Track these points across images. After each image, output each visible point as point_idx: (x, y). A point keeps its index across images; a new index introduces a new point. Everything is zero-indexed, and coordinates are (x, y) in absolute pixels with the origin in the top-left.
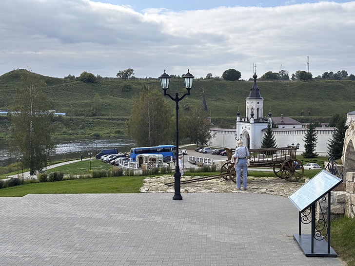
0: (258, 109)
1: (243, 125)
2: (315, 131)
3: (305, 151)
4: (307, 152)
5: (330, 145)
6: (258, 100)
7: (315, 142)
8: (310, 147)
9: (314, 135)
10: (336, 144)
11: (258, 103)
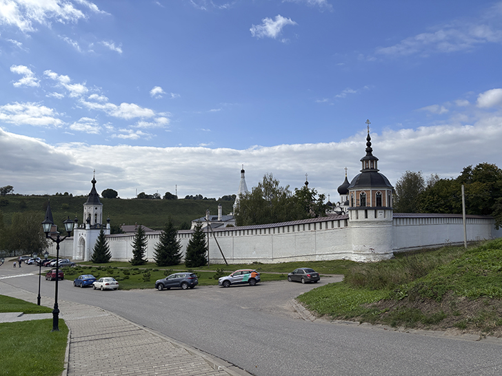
0: (96, 215)
1: (81, 231)
2: (144, 235)
3: (133, 258)
4: (136, 259)
5: (157, 251)
6: (96, 206)
7: (144, 247)
8: (139, 252)
9: (143, 240)
10: (162, 248)
11: (96, 208)
